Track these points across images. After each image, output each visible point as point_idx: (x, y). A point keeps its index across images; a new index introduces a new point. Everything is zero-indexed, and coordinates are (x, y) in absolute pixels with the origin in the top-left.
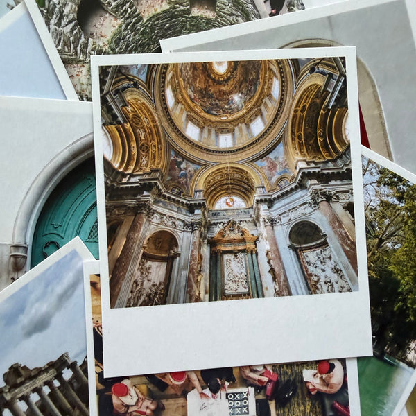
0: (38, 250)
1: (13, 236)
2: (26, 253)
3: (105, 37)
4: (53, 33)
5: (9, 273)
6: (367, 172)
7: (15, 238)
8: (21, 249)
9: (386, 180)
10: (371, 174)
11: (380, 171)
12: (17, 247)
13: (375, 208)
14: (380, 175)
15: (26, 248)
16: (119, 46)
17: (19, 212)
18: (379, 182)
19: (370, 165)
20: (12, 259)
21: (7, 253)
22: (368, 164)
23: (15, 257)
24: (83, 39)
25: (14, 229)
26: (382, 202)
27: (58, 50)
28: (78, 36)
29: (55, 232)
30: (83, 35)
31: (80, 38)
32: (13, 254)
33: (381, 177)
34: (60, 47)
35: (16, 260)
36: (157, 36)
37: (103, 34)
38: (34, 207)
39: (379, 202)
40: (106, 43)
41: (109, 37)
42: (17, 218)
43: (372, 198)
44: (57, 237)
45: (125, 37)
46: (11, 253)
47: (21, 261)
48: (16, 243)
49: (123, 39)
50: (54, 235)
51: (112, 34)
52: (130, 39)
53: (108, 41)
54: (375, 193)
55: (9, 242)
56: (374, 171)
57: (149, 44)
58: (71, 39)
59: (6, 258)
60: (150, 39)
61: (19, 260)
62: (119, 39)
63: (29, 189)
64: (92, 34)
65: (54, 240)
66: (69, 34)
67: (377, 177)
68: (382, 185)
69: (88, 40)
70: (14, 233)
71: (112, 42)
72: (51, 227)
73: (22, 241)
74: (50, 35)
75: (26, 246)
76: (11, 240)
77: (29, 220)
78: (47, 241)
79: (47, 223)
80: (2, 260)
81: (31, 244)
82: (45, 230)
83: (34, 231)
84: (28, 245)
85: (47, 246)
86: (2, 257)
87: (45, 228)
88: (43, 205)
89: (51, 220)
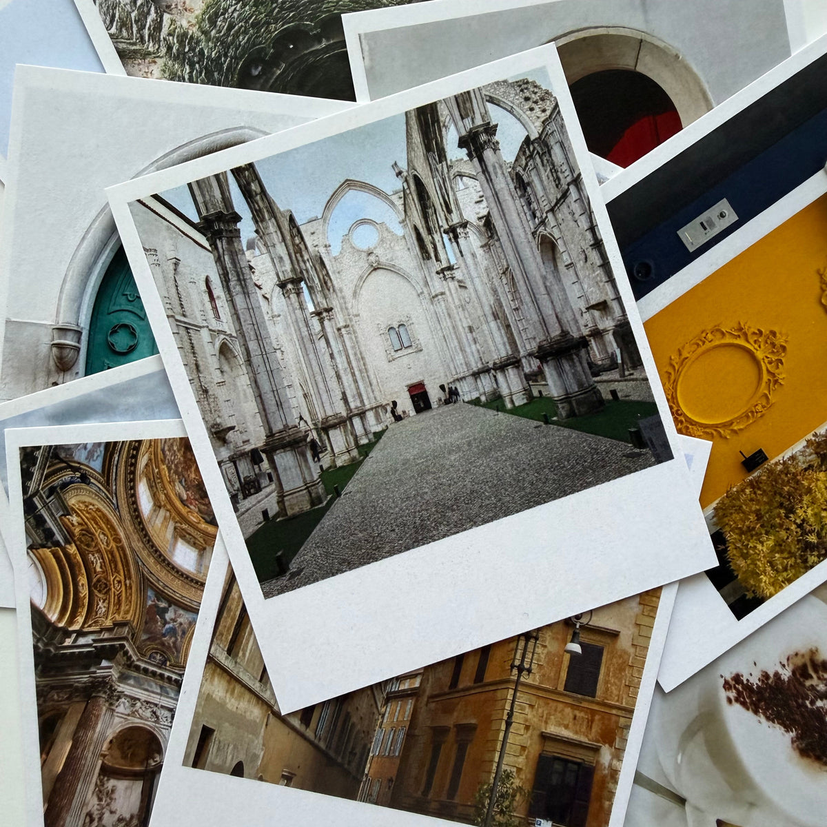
0: (100, 338)
1: (58, 313)
2: (79, 342)
3: (191, 10)
4: (101, 5)
5: (49, 374)
7: (61, 316)
8: (70, 335)
12: (63, 330)
15: (79, 333)
16: (215, 26)
17: (68, 270)
20: (54, 349)
21: (46, 340)
23: (60, 347)
24: (153, 15)
25: (60, 299)
27: (111, 36)
28: (145, 9)
29: (130, 308)
30: (153, 9)
31: (148, 13)
32: (55, 342)
34: (113, 30)
35: (61, 353)
36: (282, 9)
37: (187, 5)
38: (95, 262)
40: (194, 21)
41: (198, 12)
42: (64, 281)
44: (132, 317)
45: (226, 10)
46: (53, 340)
47: (70, 354)
48: (60, 325)
49: (223, 14)
50: (126, 313)
51: (203, 6)
52: (236, 15)
53: (197, 17)
55: (50, 322)
57: (268, 24)
58: (133, 15)
59: (44, 349)
60: (269, 14)
61: (66, 352)
62: (216, 15)
63: (87, 232)
64: (168, 7)
65: (126, 322)
66: (128, 7)
69: (161, 17)
70: (59, 305)
71: (203, 20)
72: (122, 300)
73: (73, 321)
74: (96, 8)
75: (79, 329)
76: (54, 317)
77: (86, 285)
78: (115, 322)
79: (116, 292)
80: (37, 351)
81: (88, 328)
82: (112, 303)
83: (92, 305)
84: (82, 328)
85: (114, 332)
86: (37, 346)
87: (113, 301)
88: (110, 260)
89: (123, 286)
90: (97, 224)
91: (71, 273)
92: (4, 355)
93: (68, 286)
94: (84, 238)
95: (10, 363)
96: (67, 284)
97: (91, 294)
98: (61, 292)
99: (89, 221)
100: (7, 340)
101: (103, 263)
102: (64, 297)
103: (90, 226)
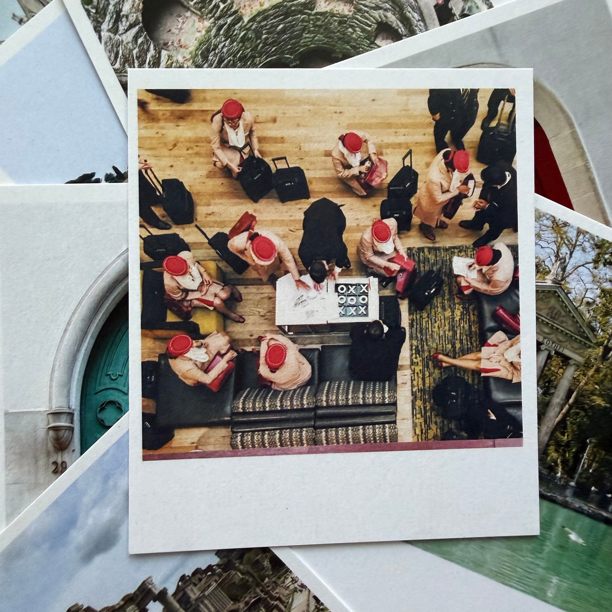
0: (90, 416)
1: (50, 399)
2: (72, 422)
3: (185, 47)
4: (106, 43)
5: (48, 455)
6: (577, 248)
7: (54, 401)
8: (64, 417)
9: (607, 256)
10: (584, 250)
11: (596, 245)
12: (56, 414)
13: (594, 302)
14: (597, 251)
15: (71, 415)
16: (207, 61)
18: (596, 261)
19: (581, 237)
20: (51, 433)
21: (42, 425)
22: (578, 236)
23: (56, 429)
24: (152, 52)
25: (51, 387)
26: (603, 291)
27: (115, 70)
28: (145, 47)
29: (113, 386)
30: (152, 46)
31: (148, 50)
32: (51, 425)
33: (599, 254)
34: (117, 66)
35: (57, 434)
36: (265, 44)
37: (182, 42)
38: (78, 350)
39: (598, 292)
40: (188, 57)
41: (192, 48)
42: (53, 370)
43: (589, 286)
44: (116, 393)
45: (216, 47)
46: (49, 424)
47: (65, 434)
48: (54, 408)
49: (214, 49)
50: (111, 391)
51: (196, 43)
52: (225, 50)
53: (191, 53)
54: (591, 279)
55: (44, 408)
56: (587, 245)
57: (255, 57)
58: (135, 52)
59: (42, 433)
60: (254, 49)
61: (61, 433)
62: (208, 51)
63: (69, 324)
64: (166, 44)
65: (112, 398)
66: (130, 45)
67: (592, 254)
68: (601, 266)
69: (160, 53)
70: (50, 393)
71: (196, 55)
72: (106, 380)
73: (64, 404)
74: (102, 47)
75: (71, 411)
76: (47, 404)
77: (72, 371)
78: (103, 400)
79: (100, 373)
80: (35, 436)
81: (78, 408)
82: (98, 384)
83: (80, 388)
84: (74, 410)
85: (102, 409)
86: (35, 431)
87: (98, 381)
88: (91, 346)
89: (106, 368)
90: (76, 316)
91: (58, 363)
92: (6, 444)
93: (56, 374)
94: (66, 330)
95: (12, 450)
96: (55, 373)
97: (78, 379)
98: (51, 380)
99: (69, 314)
100: (8, 430)
101: (86, 350)
102: (54, 384)
103: (71, 318)
